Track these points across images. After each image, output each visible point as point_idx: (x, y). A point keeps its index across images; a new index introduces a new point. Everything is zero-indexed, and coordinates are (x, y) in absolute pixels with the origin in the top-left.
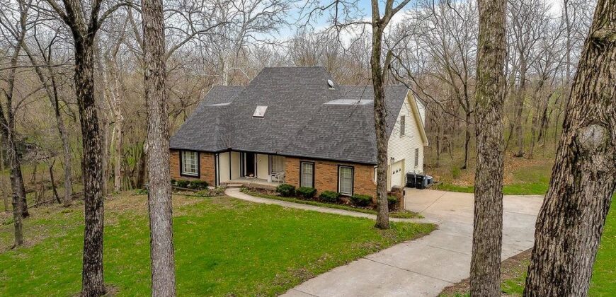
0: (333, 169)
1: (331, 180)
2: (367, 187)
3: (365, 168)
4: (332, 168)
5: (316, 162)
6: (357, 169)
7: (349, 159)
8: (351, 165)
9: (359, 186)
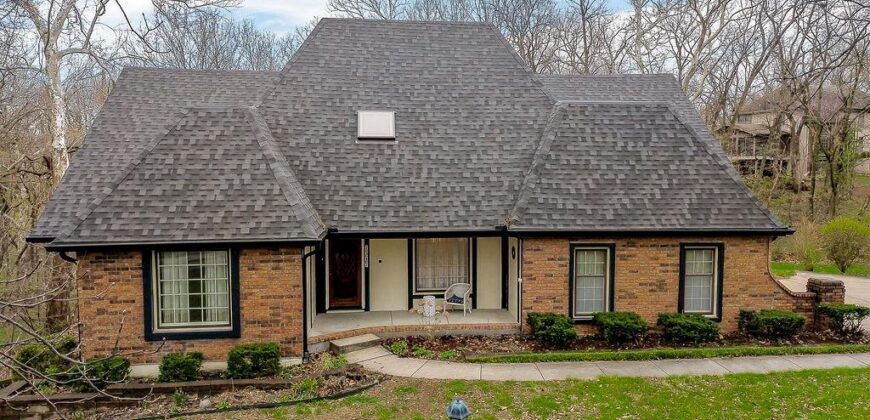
0: (669, 256)
1: (661, 286)
2: (756, 290)
3: (750, 245)
4: (663, 254)
5: (619, 243)
6: (731, 250)
7: (713, 225)
8: (714, 240)
9: (735, 290)
